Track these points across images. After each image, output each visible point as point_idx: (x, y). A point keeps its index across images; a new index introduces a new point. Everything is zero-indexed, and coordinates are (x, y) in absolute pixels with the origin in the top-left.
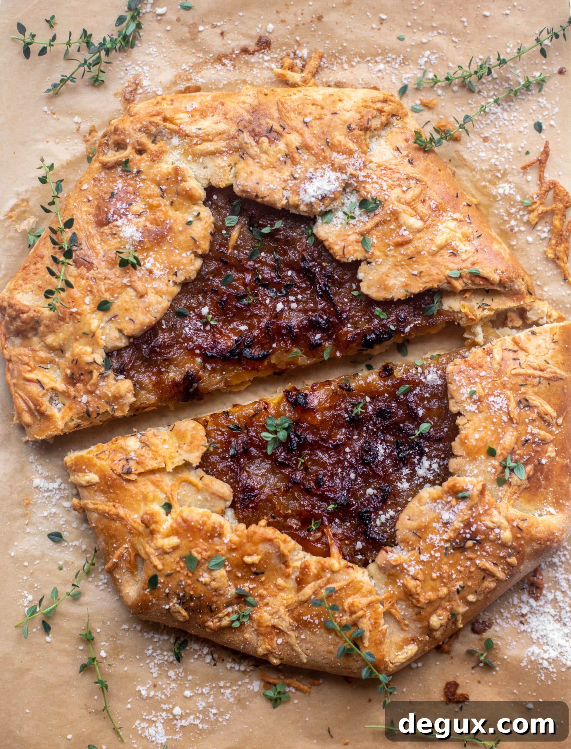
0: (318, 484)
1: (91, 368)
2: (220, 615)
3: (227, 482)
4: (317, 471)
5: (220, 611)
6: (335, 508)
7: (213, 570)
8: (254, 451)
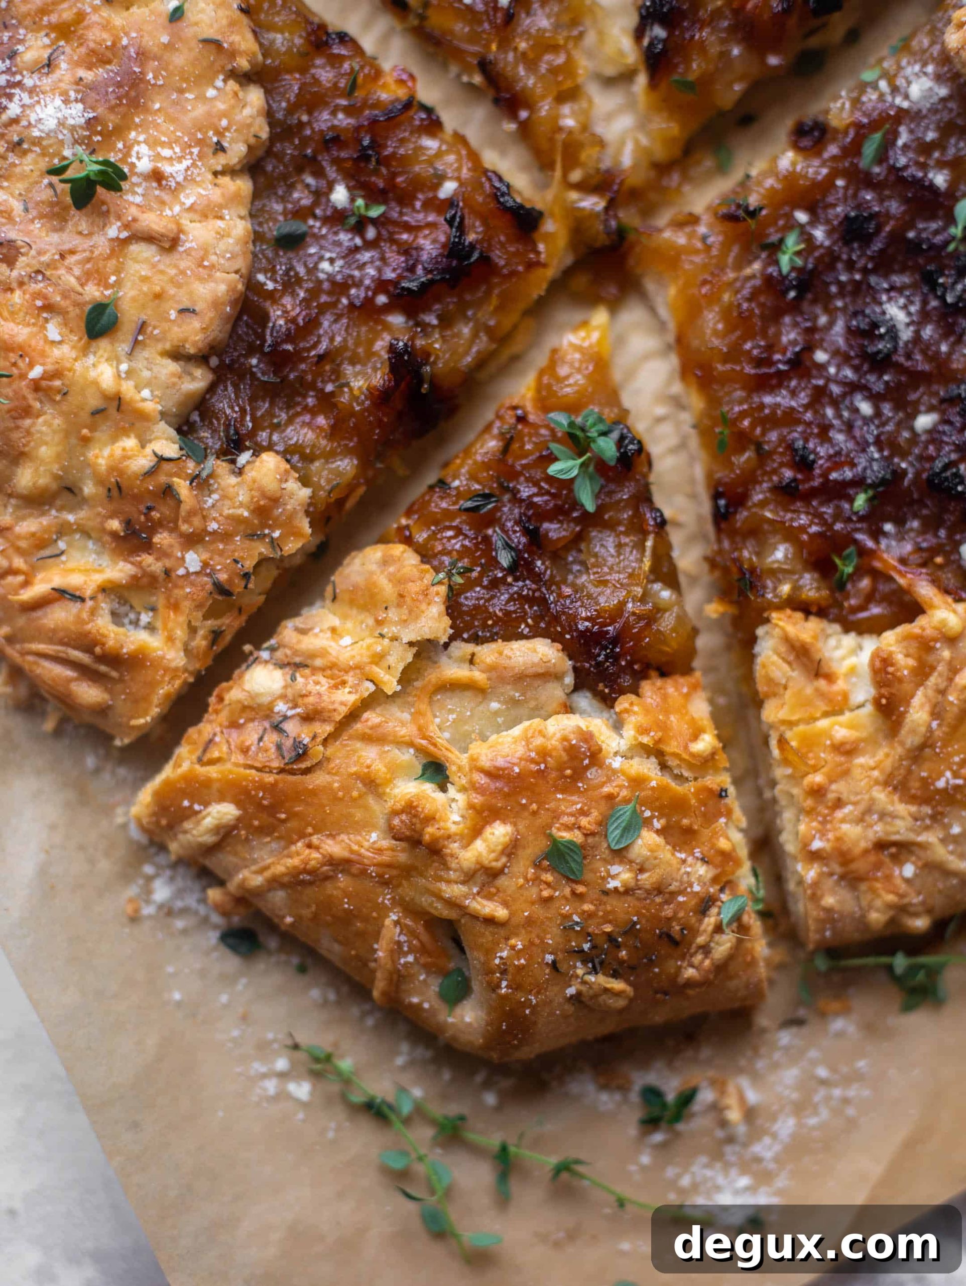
0: (804, 464)
1: (163, 479)
2: (701, 940)
3: (535, 633)
4: (782, 439)
5: (695, 932)
6: (870, 500)
7: (626, 848)
8: (554, 530)
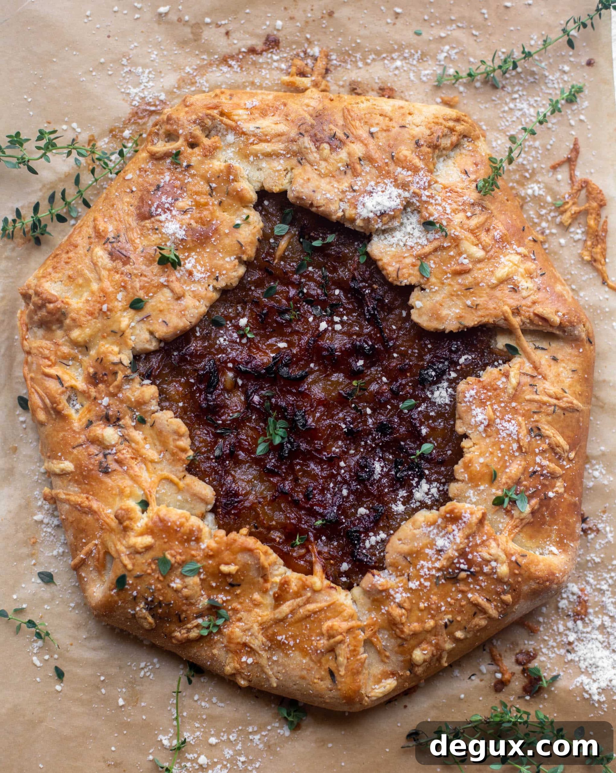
0: (307, 497)
1: (116, 368)
2: (189, 626)
3: (209, 483)
4: (307, 483)
5: (189, 622)
6: (322, 524)
7: (186, 576)
8: (242, 455)
